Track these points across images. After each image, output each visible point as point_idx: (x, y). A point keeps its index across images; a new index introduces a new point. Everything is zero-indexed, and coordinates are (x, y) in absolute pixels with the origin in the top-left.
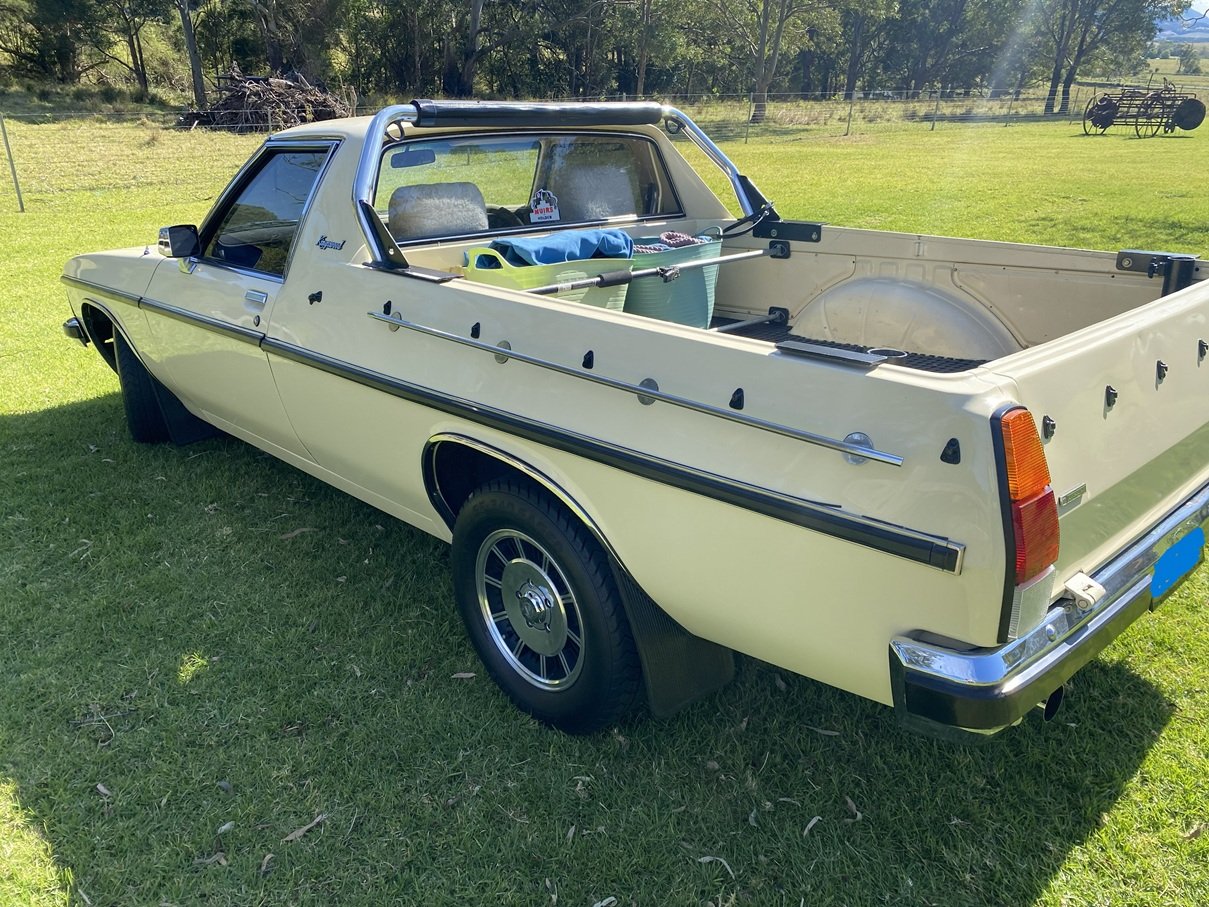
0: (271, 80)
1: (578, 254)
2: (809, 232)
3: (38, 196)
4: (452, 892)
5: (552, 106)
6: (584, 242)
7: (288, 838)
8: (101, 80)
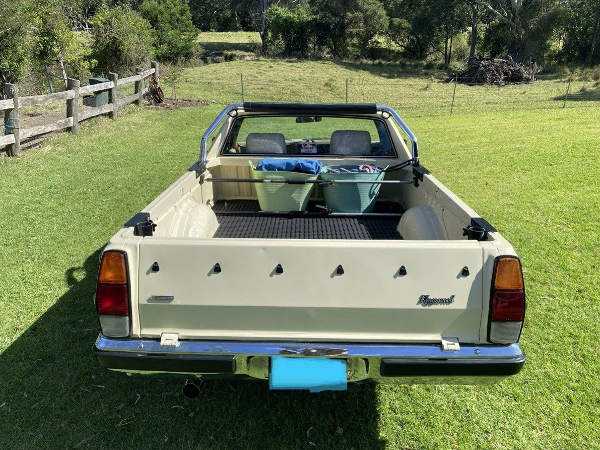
0: (495, 59)
6: (288, 164)
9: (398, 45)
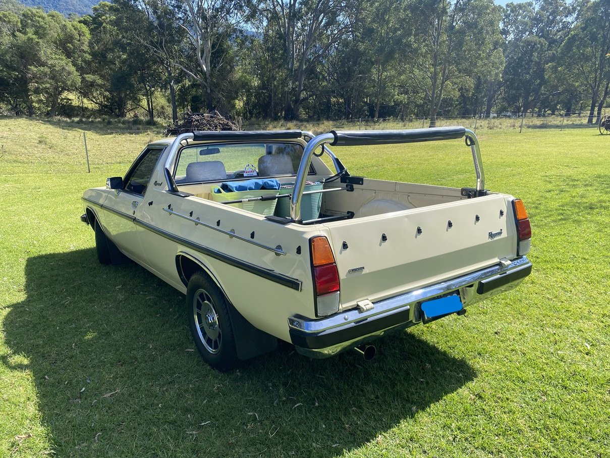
0: (204, 114)
1: (254, 188)
2: (359, 180)
3: (97, 166)
4: (153, 416)
5: (251, 132)
6: (257, 184)
7: (105, 396)
8: (136, 116)
9: (92, 102)
